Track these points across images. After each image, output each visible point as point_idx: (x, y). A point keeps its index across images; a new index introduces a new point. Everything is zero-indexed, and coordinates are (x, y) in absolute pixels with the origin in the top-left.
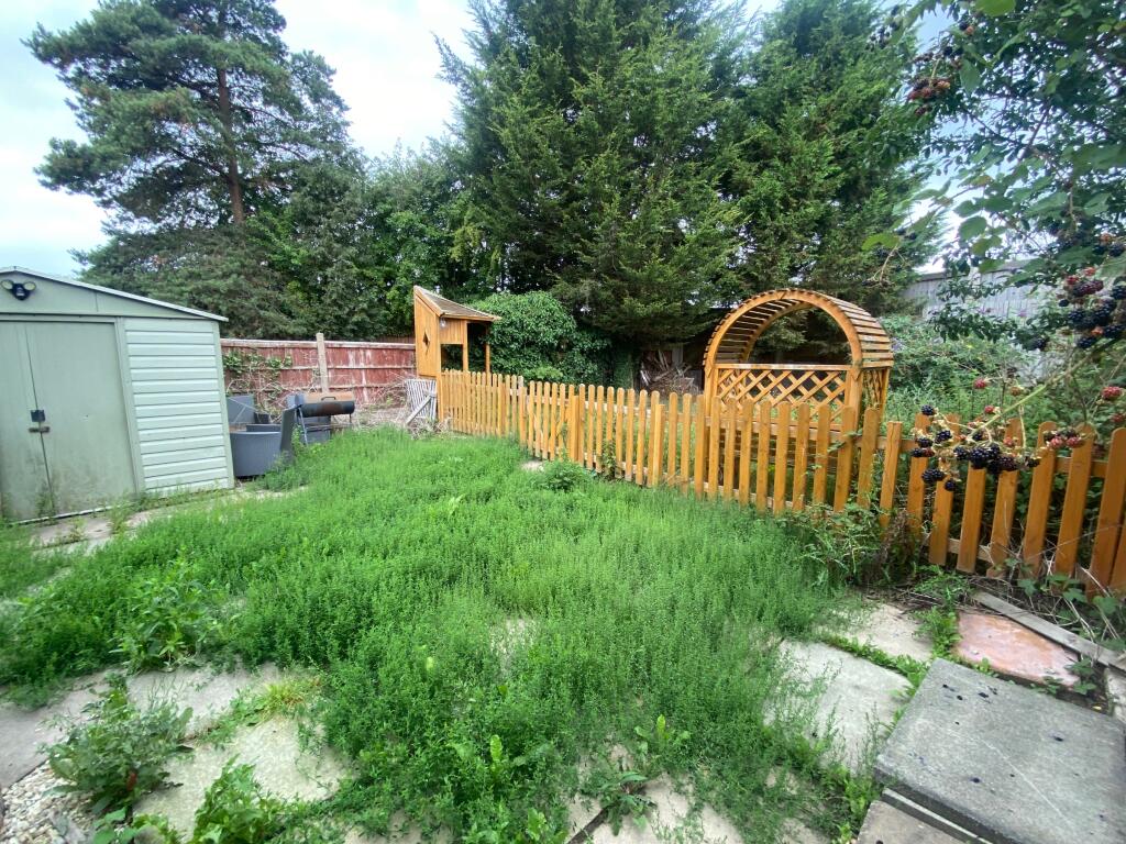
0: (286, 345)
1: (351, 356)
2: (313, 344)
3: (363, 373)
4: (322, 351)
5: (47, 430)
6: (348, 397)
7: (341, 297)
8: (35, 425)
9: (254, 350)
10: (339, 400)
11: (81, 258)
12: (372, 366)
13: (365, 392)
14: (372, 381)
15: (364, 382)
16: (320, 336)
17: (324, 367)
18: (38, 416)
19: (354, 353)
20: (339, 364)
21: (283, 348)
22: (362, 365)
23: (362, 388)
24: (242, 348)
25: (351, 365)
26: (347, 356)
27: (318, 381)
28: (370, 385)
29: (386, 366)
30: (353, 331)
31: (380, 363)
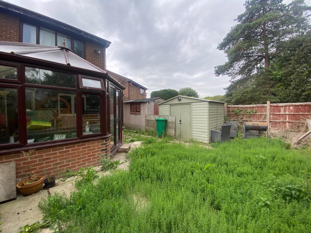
0: (254, 106)
1: (282, 109)
2: (265, 105)
3: (287, 116)
4: (268, 107)
5: (181, 123)
6: (265, 124)
7: (298, 86)
8: (180, 123)
9: (244, 108)
10: (259, 125)
11: (225, 89)
12: (292, 113)
13: (287, 124)
14: (292, 119)
15: (287, 120)
16: (268, 102)
17: (268, 114)
18: (180, 121)
19: (284, 108)
20: (276, 112)
21: (253, 107)
22: (287, 113)
23: (286, 122)
24: (240, 108)
25: (282, 113)
26: (280, 110)
27: (265, 118)
28: (290, 121)
29: (301, 113)
30: (303, 98)
31: (297, 112)
